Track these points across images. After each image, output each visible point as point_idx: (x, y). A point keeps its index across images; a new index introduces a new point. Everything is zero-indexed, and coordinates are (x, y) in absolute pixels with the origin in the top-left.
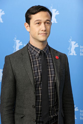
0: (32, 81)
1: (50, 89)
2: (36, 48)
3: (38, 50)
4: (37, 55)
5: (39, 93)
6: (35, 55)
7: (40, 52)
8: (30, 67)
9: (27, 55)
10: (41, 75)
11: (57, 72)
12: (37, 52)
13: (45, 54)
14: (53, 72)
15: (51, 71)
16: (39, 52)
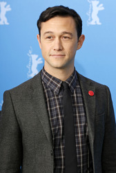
0: (48, 135)
1: (79, 147)
2: (54, 79)
3: (58, 81)
4: (56, 90)
5: (60, 155)
6: (52, 91)
7: (62, 85)
8: (45, 111)
9: (40, 89)
10: (63, 124)
11: (91, 118)
12: (56, 86)
13: (69, 88)
14: (83, 119)
15: (80, 117)
16: (59, 85)
